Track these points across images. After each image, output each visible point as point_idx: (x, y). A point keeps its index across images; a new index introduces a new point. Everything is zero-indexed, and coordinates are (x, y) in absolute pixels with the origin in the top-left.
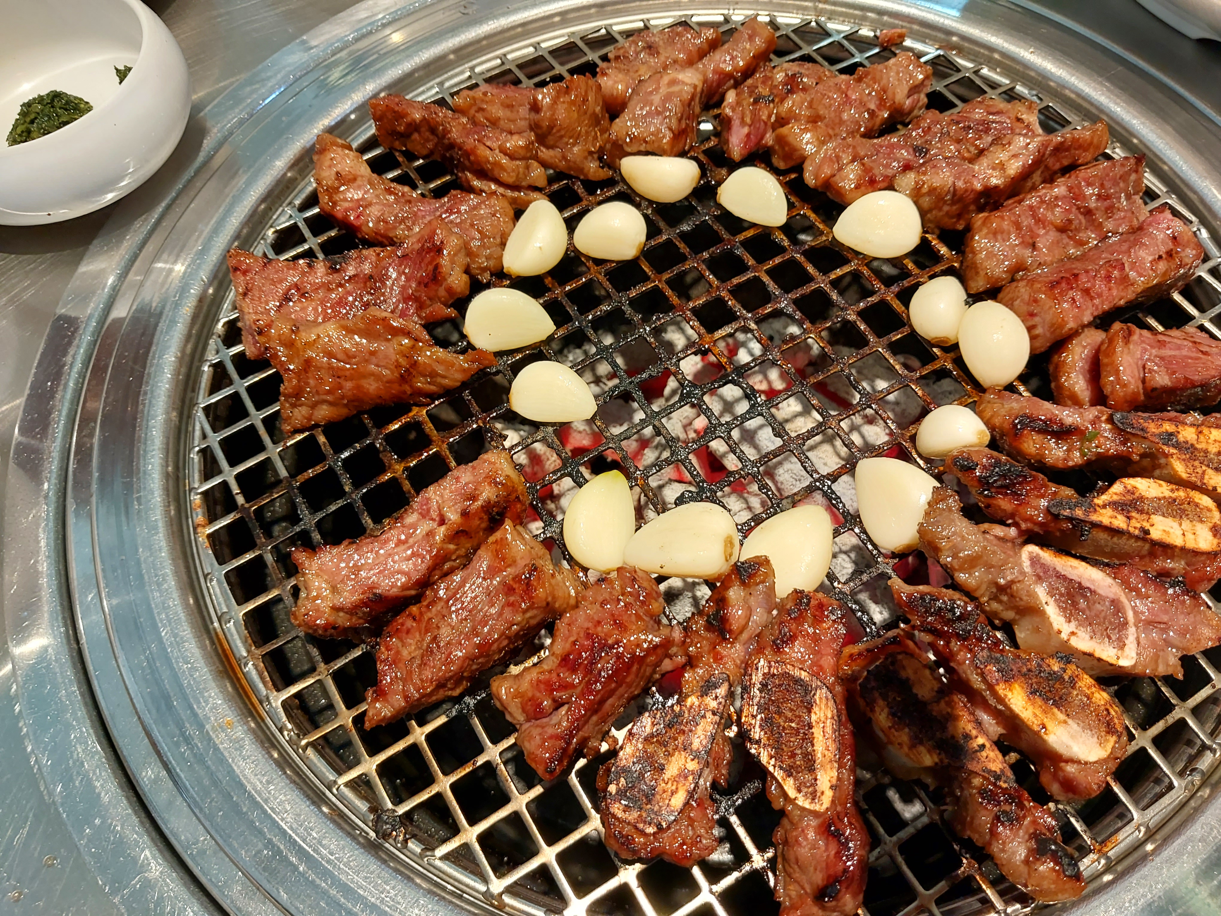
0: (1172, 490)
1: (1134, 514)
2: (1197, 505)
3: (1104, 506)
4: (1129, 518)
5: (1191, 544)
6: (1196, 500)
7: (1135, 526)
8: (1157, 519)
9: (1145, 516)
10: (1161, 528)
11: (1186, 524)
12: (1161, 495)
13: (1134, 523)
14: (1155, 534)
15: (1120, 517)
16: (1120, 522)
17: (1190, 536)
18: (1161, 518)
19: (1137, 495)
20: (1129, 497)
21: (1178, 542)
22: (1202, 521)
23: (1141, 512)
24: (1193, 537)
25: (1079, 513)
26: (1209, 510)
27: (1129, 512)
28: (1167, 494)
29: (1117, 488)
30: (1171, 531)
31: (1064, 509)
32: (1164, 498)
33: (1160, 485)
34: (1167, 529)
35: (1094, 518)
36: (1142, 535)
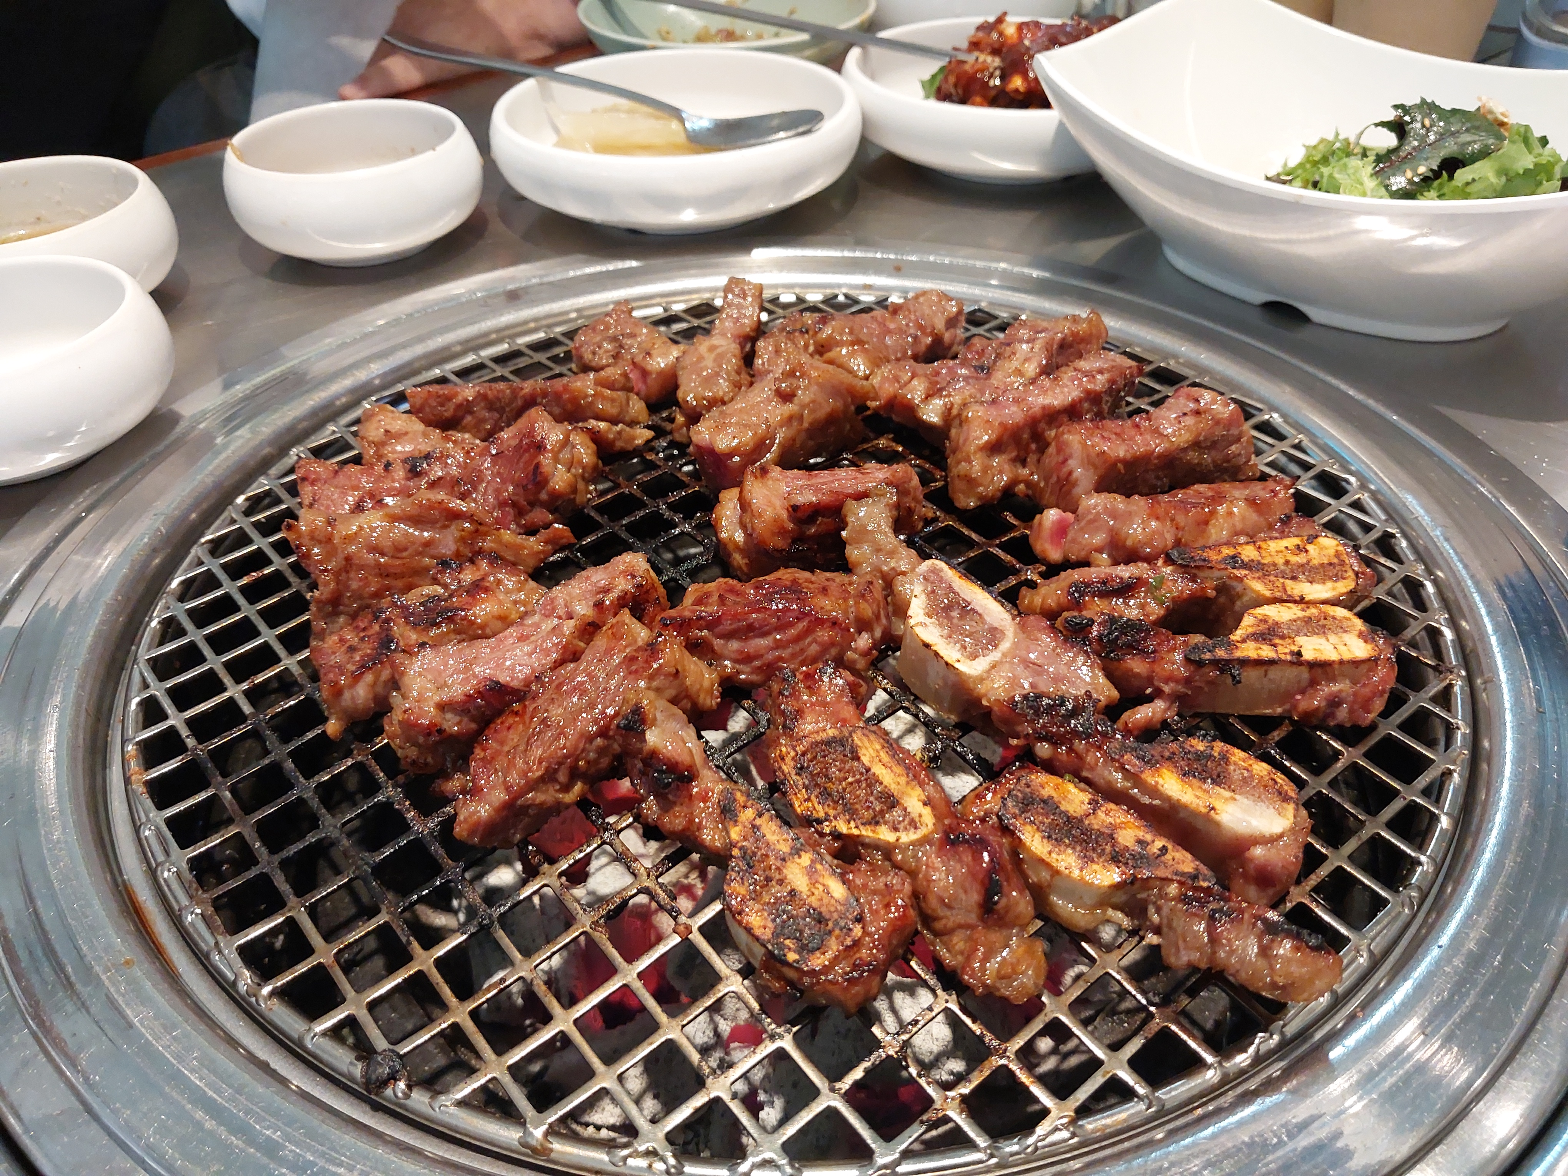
0: (1303, 610)
1: (1277, 641)
2: (1334, 618)
3: (1244, 641)
4: (1275, 646)
5: (1347, 656)
6: (1332, 613)
7: (1284, 651)
8: (1301, 640)
9: (1288, 641)
10: (1311, 647)
11: (1332, 638)
12: (1295, 617)
13: (1280, 649)
14: (1308, 655)
15: (1264, 647)
16: (1267, 652)
17: (1342, 648)
18: (1305, 638)
19: (1270, 622)
20: (1263, 627)
21: (1333, 656)
22: (1345, 632)
23: (1283, 637)
24: (1345, 648)
25: (1221, 653)
26: (1349, 619)
27: (1270, 640)
28: (1300, 614)
29: (1247, 621)
30: (1322, 648)
31: (1204, 653)
32: (1299, 619)
33: (1289, 608)
34: (1317, 647)
35: (1238, 654)
36: (1294, 659)
